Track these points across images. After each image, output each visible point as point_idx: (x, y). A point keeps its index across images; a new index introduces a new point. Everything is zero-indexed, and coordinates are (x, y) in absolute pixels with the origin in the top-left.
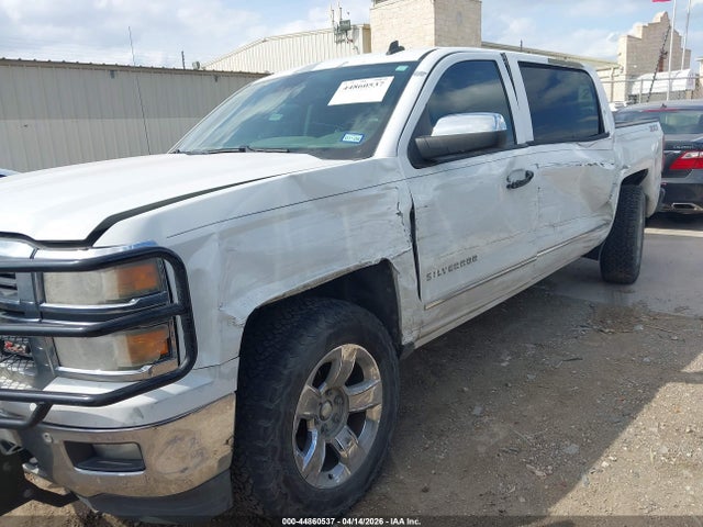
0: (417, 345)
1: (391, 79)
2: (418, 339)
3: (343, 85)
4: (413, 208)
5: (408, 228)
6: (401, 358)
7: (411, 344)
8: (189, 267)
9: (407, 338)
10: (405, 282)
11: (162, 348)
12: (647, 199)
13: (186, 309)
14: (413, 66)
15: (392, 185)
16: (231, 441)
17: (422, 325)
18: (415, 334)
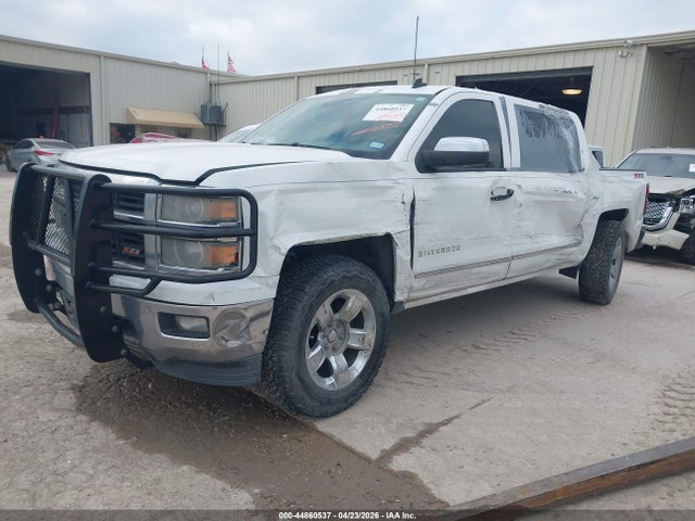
0: (407, 306)
1: (411, 106)
2: (408, 301)
3: (376, 107)
4: (414, 200)
5: (408, 214)
6: (394, 312)
7: (401, 303)
8: (261, 207)
9: (399, 297)
10: (402, 253)
11: (232, 259)
12: (627, 236)
13: (253, 233)
14: (430, 97)
15: (402, 181)
16: (267, 332)
17: (411, 290)
18: (406, 295)
